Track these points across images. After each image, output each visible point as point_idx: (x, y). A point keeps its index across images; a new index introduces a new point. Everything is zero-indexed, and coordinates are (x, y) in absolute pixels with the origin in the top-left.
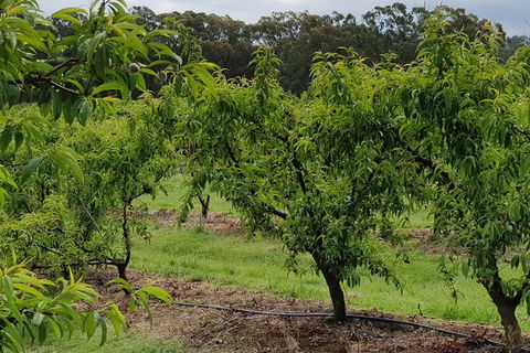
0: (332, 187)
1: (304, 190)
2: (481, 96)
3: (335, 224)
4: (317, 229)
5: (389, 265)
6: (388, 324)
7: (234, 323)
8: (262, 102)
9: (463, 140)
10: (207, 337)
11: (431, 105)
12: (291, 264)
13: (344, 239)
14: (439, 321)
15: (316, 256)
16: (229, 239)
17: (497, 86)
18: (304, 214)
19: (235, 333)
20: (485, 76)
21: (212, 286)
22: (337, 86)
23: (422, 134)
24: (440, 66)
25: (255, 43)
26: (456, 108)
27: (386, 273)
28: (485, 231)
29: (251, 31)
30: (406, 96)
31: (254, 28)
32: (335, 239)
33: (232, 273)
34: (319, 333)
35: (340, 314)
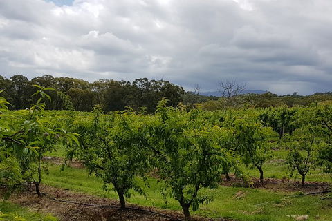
0: (121, 159)
1: (111, 160)
2: (178, 131)
3: (122, 173)
4: (115, 175)
5: (142, 188)
6: (142, 212)
7: (82, 210)
8: (96, 126)
9: (171, 146)
10: (71, 216)
11: (160, 133)
12: (105, 188)
13: (125, 179)
14: (160, 209)
15: (115, 185)
16: (80, 170)
17: (184, 127)
18: (110, 169)
19: (82, 214)
20: (180, 123)
21: (73, 192)
22: (125, 124)
23: (156, 143)
24: (163, 118)
25: (93, 90)
26: (169, 134)
27: (141, 191)
28: (179, 180)
29: (91, 85)
30: (151, 129)
31: (92, 85)
32: (122, 179)
33: (81, 185)
34: (115, 215)
35: (123, 207)
